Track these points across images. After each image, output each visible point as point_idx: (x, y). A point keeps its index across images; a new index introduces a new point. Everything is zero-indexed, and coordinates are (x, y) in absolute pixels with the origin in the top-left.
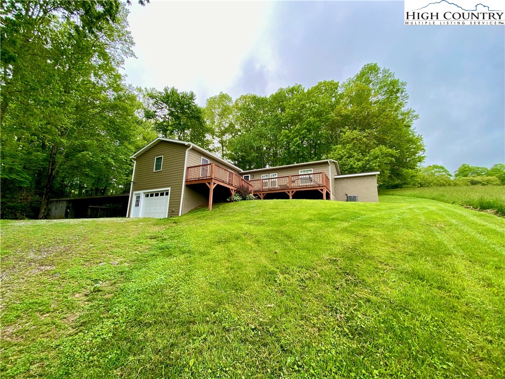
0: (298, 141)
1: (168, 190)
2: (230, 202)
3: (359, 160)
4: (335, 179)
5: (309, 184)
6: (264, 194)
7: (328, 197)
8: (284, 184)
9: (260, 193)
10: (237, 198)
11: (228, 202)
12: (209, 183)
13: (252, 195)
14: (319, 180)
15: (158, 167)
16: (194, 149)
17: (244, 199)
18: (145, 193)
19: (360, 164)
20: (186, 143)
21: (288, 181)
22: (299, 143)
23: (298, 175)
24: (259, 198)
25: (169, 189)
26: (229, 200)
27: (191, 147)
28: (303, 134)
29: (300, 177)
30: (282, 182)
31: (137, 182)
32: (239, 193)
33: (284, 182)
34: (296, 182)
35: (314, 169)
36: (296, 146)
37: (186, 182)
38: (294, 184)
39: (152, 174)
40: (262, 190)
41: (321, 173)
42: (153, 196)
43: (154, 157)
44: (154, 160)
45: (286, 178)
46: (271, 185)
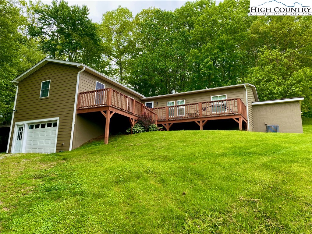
0: (209, 62)
1: (57, 120)
2: (130, 133)
3: (279, 84)
4: (253, 106)
6: (169, 124)
7: (245, 127)
8: (193, 112)
9: (165, 123)
10: (139, 129)
11: (127, 134)
12: (105, 112)
13: (155, 126)
14: (233, 108)
15: (45, 93)
16: (87, 72)
17: (147, 130)
18: (28, 124)
19: (281, 88)
20: (78, 65)
21: (198, 109)
22: (210, 65)
23: (210, 102)
24: (164, 129)
25: (58, 118)
26: (129, 132)
27: (84, 69)
28: (215, 54)
29: (212, 104)
30: (191, 110)
31: (20, 111)
32: (141, 124)
33: (193, 110)
34: (208, 110)
35: (229, 94)
36: (207, 68)
37: (77, 110)
38: (205, 113)
39: (37, 101)
40: (167, 120)
41: (236, 99)
42: (39, 128)
43: (40, 81)
44: (41, 84)
45: (195, 105)
46: (178, 113)
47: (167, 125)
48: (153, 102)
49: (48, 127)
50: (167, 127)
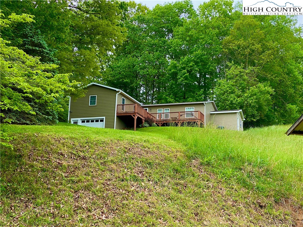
0: (185, 73)
1: (104, 119)
2: (141, 127)
4: (211, 114)
5: (191, 117)
6: (161, 123)
8: (175, 117)
9: (159, 122)
10: (147, 125)
11: (140, 127)
12: (134, 116)
13: (155, 123)
14: (196, 115)
16: (121, 94)
17: (151, 126)
18: (81, 120)
19: (239, 100)
20: (117, 90)
21: (178, 115)
22: (186, 76)
23: (185, 112)
24: (158, 126)
25: (104, 118)
26: (141, 126)
27: (120, 92)
28: (191, 66)
29: (186, 113)
30: (173, 115)
31: (73, 112)
32: (147, 122)
33: (175, 115)
34: (183, 116)
35: (195, 107)
36: (184, 78)
37: (117, 114)
38: (182, 117)
39: (88, 107)
40: (160, 121)
41: (198, 111)
42: (89, 122)
43: (88, 95)
44: (89, 97)
45: (177, 113)
46: (165, 117)
47: (160, 124)
48: (148, 109)
49: (100, 121)
50: (160, 125)
